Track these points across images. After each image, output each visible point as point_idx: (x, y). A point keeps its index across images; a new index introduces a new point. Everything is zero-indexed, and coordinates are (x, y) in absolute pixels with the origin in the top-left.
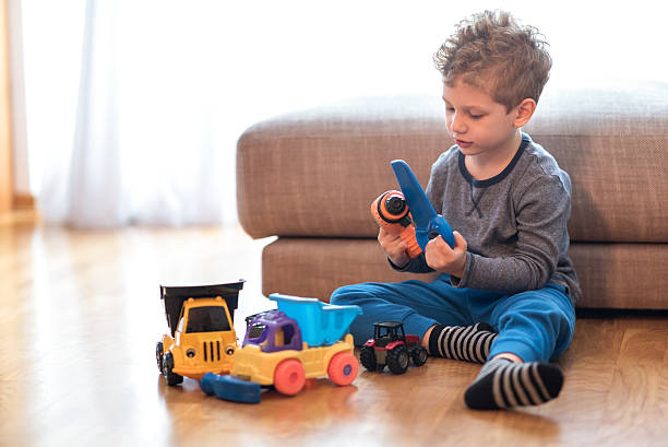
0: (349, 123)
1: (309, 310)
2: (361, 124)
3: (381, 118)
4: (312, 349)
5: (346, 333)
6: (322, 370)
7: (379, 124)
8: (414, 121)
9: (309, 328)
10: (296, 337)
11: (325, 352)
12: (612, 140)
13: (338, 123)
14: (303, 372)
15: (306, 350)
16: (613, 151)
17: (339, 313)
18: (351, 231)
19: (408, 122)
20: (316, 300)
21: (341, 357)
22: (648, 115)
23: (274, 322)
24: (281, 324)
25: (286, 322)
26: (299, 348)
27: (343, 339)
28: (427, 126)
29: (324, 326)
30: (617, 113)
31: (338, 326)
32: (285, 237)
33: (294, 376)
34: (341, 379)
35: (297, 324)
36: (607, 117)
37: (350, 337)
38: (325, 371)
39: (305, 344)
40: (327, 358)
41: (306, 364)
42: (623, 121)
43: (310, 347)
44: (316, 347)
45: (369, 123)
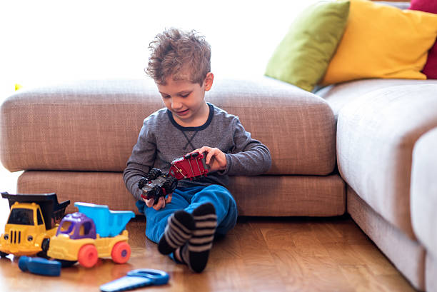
0: (79, 96)
1: (102, 213)
2: (87, 96)
3: (100, 93)
4: (103, 239)
5: (123, 230)
6: (108, 253)
7: (99, 97)
8: (122, 95)
9: (101, 225)
10: (92, 230)
11: (110, 241)
12: (250, 110)
13: (71, 95)
14: (97, 253)
15: (98, 239)
16: (251, 117)
17: (121, 216)
18: (80, 167)
19: (118, 96)
20: (106, 206)
21: (120, 245)
22: (271, 95)
23: (79, 220)
24: (83, 221)
25: (86, 220)
26: (94, 237)
27: (121, 233)
28: (131, 99)
29: (111, 224)
30: (251, 94)
31: (119, 224)
32: (29, 170)
33: (91, 255)
34: (120, 259)
35: (93, 222)
36: (246, 95)
37: (126, 232)
38: (110, 254)
39: (98, 235)
40: (111, 246)
41: (99, 248)
42: (256, 98)
43: (101, 237)
44: (105, 237)
45: (92, 96)
